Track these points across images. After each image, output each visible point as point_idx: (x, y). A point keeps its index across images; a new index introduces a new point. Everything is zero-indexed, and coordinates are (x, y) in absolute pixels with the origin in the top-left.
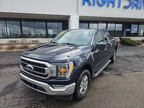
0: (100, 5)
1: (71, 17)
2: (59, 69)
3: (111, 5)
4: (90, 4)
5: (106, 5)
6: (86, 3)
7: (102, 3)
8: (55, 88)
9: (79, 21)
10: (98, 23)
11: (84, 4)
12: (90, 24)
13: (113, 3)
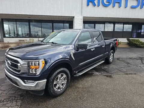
0: (105, 6)
1: (75, 17)
2: (30, 66)
3: (117, 5)
4: (95, 5)
5: (111, 5)
6: (90, 4)
7: (108, 4)
8: (27, 83)
9: (83, 21)
10: (105, 24)
11: (88, 5)
12: (96, 24)
13: (119, 3)
